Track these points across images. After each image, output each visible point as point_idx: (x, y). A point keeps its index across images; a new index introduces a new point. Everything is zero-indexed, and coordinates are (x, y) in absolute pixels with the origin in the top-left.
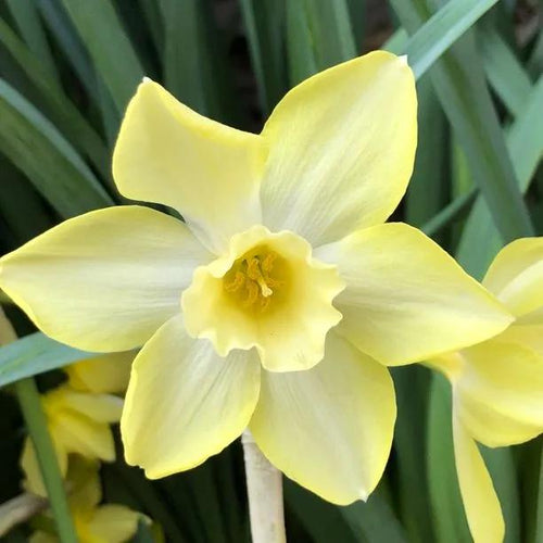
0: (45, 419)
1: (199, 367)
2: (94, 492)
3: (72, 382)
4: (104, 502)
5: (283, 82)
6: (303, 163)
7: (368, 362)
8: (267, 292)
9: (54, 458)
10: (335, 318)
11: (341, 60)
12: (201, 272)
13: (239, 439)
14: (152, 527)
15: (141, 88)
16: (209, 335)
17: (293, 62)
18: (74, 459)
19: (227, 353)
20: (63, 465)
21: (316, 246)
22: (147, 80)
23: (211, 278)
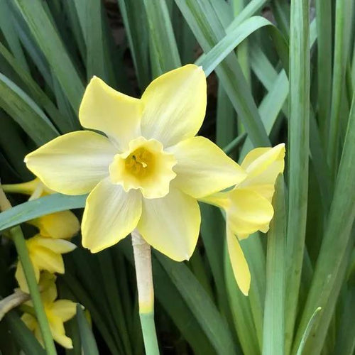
0: (29, 252)
1: (115, 201)
2: (53, 293)
3: (42, 233)
4: (58, 298)
5: (149, 78)
6: (159, 111)
7: (187, 197)
8: (144, 165)
9: (33, 273)
10: (174, 176)
11: (173, 68)
12: (117, 157)
13: (130, 234)
14: (85, 310)
15: (92, 80)
16: (121, 183)
17: (153, 69)
18: (43, 272)
19: (128, 190)
20: (38, 276)
21: (165, 148)
22: (95, 77)
23: (121, 159)
